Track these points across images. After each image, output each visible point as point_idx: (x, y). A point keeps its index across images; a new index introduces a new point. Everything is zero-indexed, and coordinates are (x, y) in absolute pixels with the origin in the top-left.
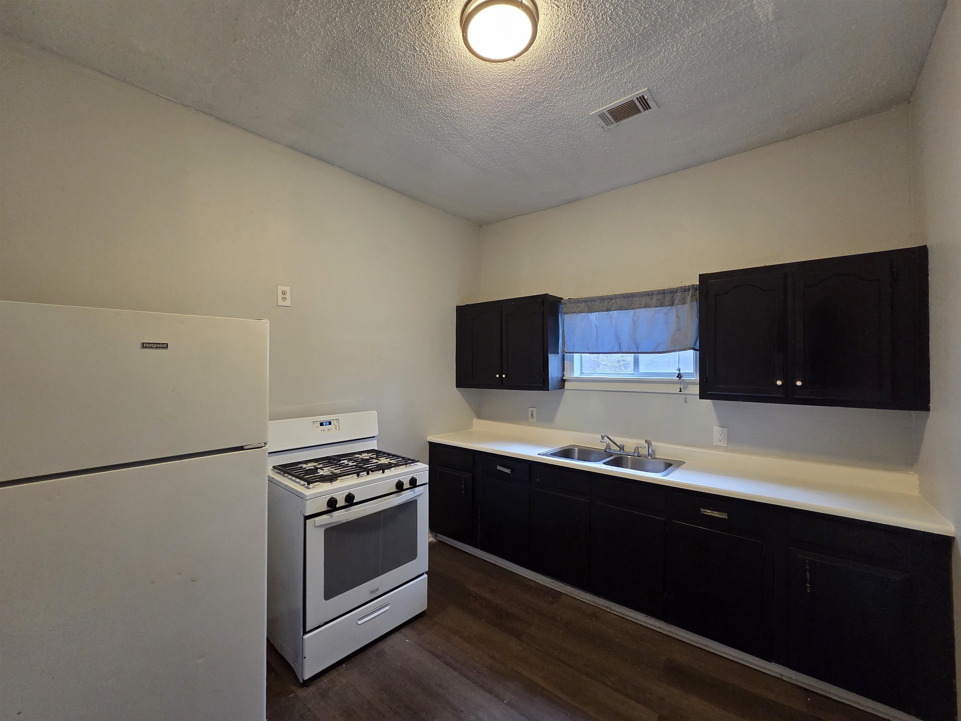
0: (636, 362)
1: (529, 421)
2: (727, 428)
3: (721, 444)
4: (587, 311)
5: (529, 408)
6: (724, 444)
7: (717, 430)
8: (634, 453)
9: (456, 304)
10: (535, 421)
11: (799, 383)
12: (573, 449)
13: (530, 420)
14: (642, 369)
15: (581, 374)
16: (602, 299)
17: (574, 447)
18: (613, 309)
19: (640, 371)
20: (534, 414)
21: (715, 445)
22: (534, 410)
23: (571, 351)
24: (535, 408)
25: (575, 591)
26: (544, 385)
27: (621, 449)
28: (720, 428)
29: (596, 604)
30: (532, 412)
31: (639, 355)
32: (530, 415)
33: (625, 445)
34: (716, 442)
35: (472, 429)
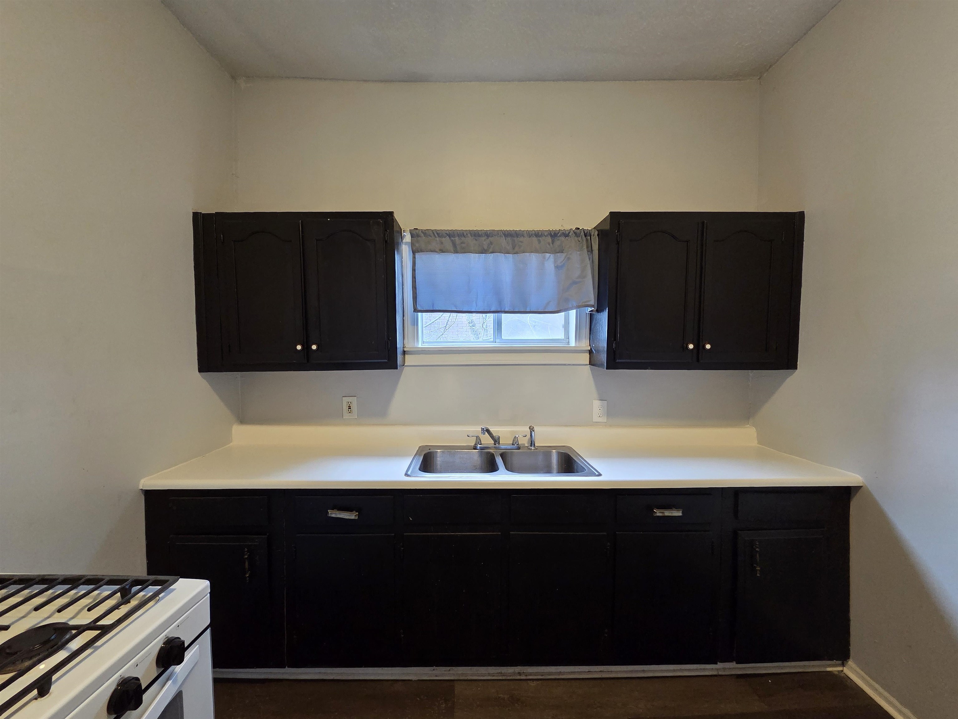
0: (498, 326)
1: (344, 418)
2: (606, 402)
3: (600, 420)
4: (453, 251)
5: (343, 398)
6: (604, 419)
7: (597, 404)
8: (513, 444)
9: (192, 209)
10: (356, 417)
11: (708, 346)
12: (433, 452)
13: (346, 416)
14: (505, 335)
15: (423, 343)
16: (476, 234)
17: (430, 449)
18: (491, 250)
19: (503, 338)
20: (354, 407)
21: (594, 421)
22: (354, 400)
23: (419, 308)
24: (354, 397)
25: (471, 669)
26: (388, 360)
27: (497, 442)
28: (599, 401)
29: (504, 675)
30: (349, 404)
31: (504, 315)
32: (345, 408)
33: (500, 437)
34: (596, 419)
35: (231, 444)
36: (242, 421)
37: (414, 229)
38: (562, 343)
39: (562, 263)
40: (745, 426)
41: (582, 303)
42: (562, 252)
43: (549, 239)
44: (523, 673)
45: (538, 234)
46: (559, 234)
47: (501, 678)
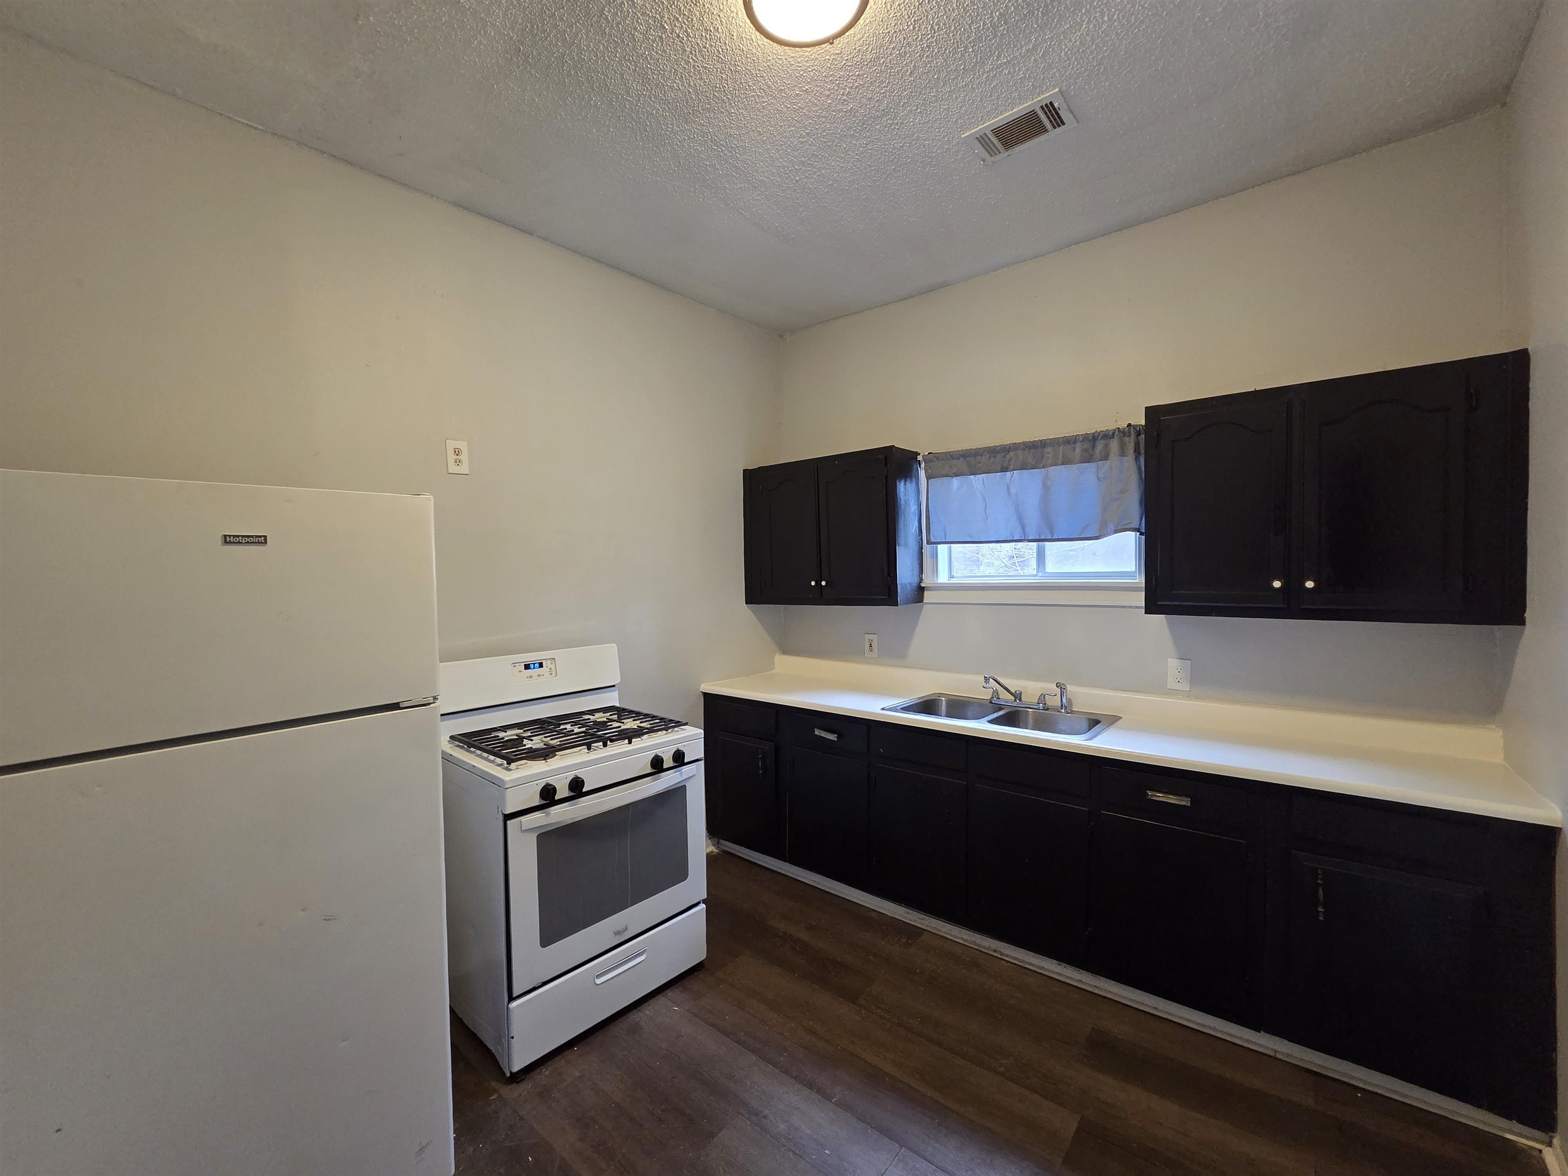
0: (1041, 557)
1: (866, 656)
2: (1190, 661)
3: (1177, 686)
4: (968, 473)
5: (865, 635)
6: (1184, 686)
7: (1173, 664)
8: (1038, 703)
9: (743, 467)
10: (876, 656)
11: (1310, 584)
12: (938, 700)
13: (868, 654)
14: (1050, 568)
15: (951, 578)
16: (993, 451)
17: (939, 696)
18: (1012, 467)
19: (1047, 571)
20: (875, 645)
21: (1170, 688)
22: (874, 637)
23: (933, 540)
24: (875, 635)
25: (944, 926)
26: (889, 596)
27: (1017, 698)
28: (1179, 660)
29: (977, 945)
30: (871, 641)
31: (1048, 544)
32: (867, 646)
33: (1023, 692)
34: (1171, 684)
35: (773, 671)
36: (785, 652)
37: (929, 453)
38: (1132, 577)
39: (1105, 474)
40: (1485, 726)
41: (1121, 526)
42: (1106, 460)
43: (1087, 445)
44: (1000, 951)
45: (1070, 441)
46: (1100, 437)
47: (973, 946)
